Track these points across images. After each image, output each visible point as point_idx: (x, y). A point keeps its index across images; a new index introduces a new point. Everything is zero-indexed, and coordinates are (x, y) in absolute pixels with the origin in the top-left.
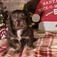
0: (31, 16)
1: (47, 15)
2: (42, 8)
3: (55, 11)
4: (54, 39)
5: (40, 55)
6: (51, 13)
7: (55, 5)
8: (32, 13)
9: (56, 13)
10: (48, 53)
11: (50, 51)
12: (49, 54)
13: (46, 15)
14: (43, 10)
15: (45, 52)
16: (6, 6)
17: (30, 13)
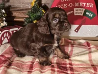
4: (74, 48)
5: (59, 69)
6: (70, 13)
9: (76, 13)
10: (68, 66)
11: (71, 64)
12: (70, 67)
15: (64, 64)
17: (43, 11)
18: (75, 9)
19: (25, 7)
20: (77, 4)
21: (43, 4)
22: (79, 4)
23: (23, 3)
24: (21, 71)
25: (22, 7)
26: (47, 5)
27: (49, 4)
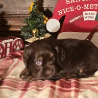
0: (45, 22)
1: (73, 21)
2: (64, 10)
3: (86, 14)
6: (78, 18)
7: (85, 5)
8: (46, 17)
9: (86, 18)
13: (71, 21)
14: (65, 13)
16: (2, 3)
17: (44, 16)
18: (84, 13)
19: (22, 13)
20: (86, 7)
21: (45, 9)
22: (89, 6)
23: (19, 8)
24: (14, 90)
25: (18, 13)
26: (51, 9)
27: (52, 8)
